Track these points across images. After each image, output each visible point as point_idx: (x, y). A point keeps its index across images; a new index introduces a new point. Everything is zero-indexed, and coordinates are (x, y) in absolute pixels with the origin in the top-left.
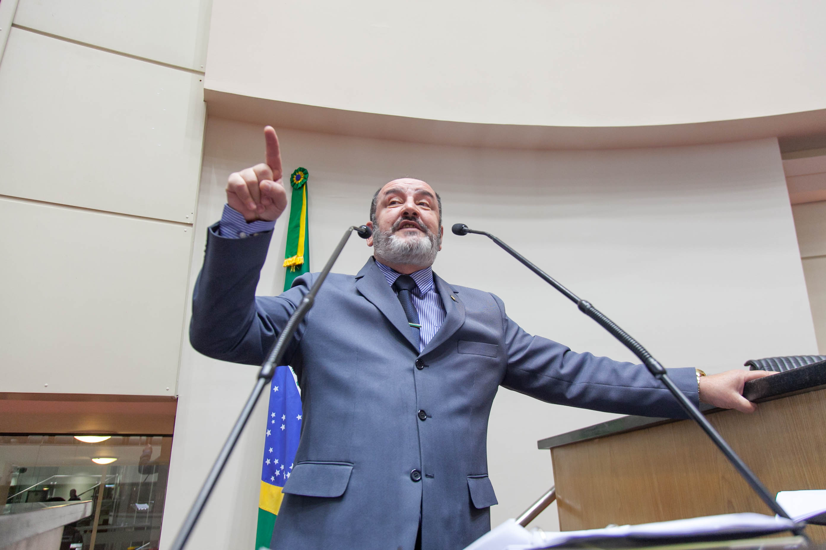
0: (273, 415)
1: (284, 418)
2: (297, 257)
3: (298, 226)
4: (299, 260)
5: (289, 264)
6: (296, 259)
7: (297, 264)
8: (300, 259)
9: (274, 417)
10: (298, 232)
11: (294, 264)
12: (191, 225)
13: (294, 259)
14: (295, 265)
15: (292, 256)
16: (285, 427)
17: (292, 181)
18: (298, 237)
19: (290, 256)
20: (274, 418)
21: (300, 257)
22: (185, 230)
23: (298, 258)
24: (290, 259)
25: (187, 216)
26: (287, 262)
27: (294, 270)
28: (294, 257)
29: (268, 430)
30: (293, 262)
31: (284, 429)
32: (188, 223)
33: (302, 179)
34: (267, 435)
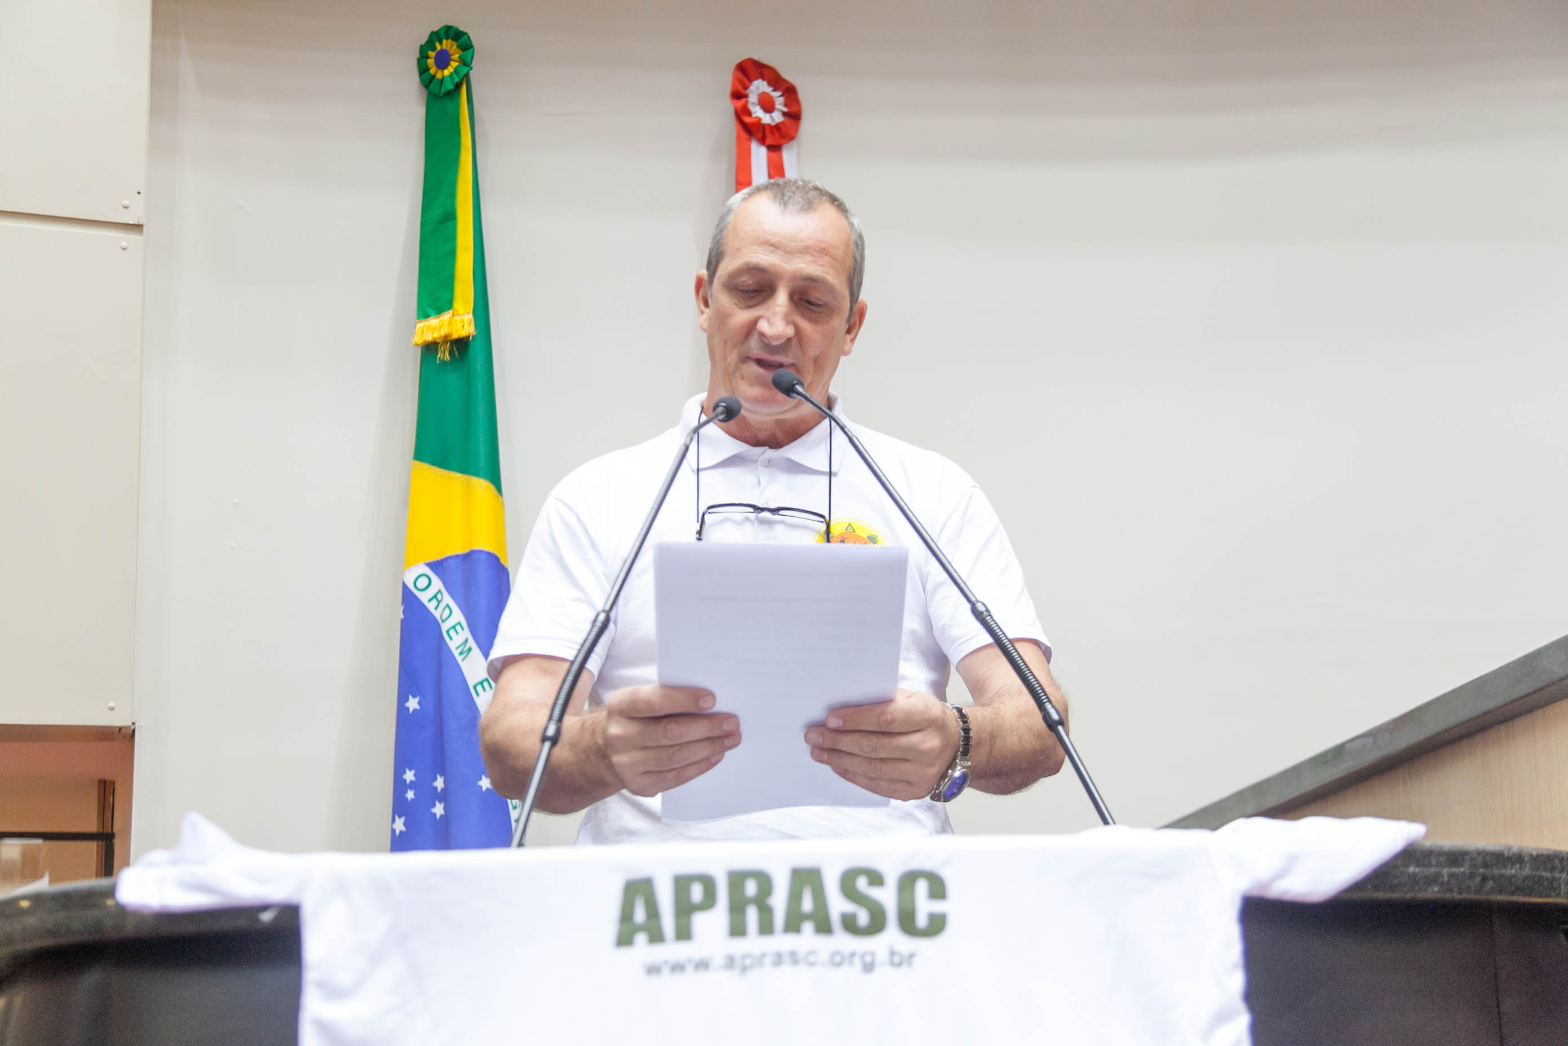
0: (409, 776)
1: (439, 783)
2: (453, 315)
3: (450, 217)
4: (459, 325)
5: (429, 337)
6: (450, 322)
7: (455, 336)
8: (463, 321)
9: (411, 782)
10: (452, 238)
11: (446, 338)
12: (138, 227)
13: (446, 324)
14: (449, 339)
15: (439, 311)
16: (445, 809)
17: (423, 70)
18: (452, 253)
19: (430, 311)
20: (412, 785)
21: (463, 315)
22: (124, 244)
23: (457, 318)
24: (433, 322)
25: (126, 202)
26: (423, 331)
27: (447, 357)
28: (446, 317)
29: (397, 818)
30: (444, 332)
31: (441, 816)
32: (131, 223)
33: (454, 64)
34: (393, 831)
